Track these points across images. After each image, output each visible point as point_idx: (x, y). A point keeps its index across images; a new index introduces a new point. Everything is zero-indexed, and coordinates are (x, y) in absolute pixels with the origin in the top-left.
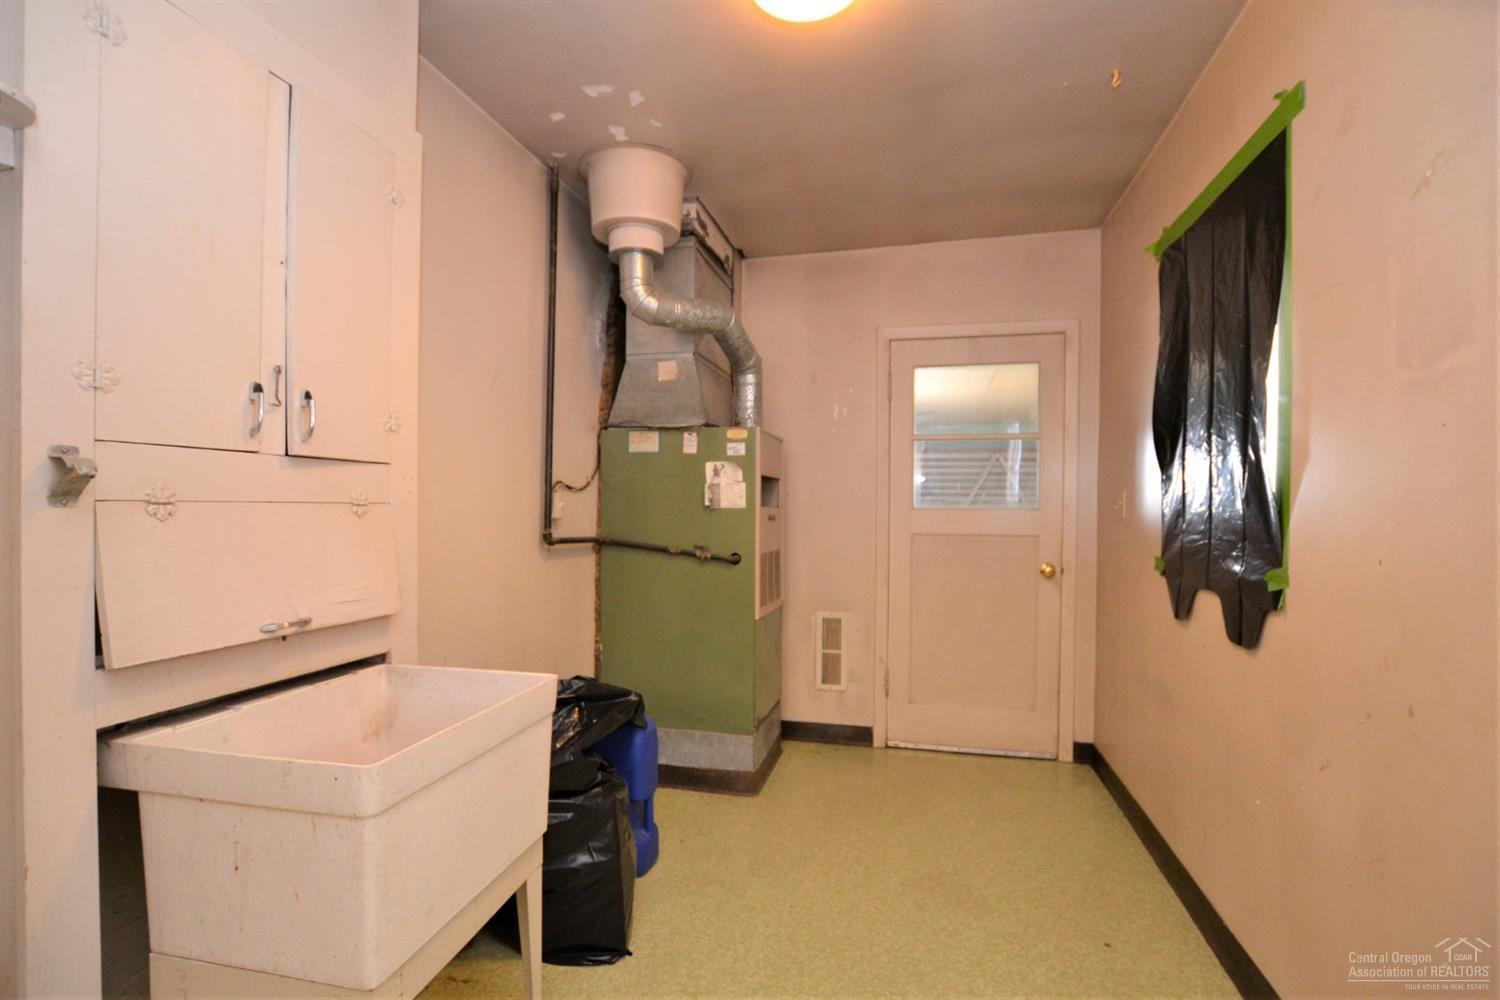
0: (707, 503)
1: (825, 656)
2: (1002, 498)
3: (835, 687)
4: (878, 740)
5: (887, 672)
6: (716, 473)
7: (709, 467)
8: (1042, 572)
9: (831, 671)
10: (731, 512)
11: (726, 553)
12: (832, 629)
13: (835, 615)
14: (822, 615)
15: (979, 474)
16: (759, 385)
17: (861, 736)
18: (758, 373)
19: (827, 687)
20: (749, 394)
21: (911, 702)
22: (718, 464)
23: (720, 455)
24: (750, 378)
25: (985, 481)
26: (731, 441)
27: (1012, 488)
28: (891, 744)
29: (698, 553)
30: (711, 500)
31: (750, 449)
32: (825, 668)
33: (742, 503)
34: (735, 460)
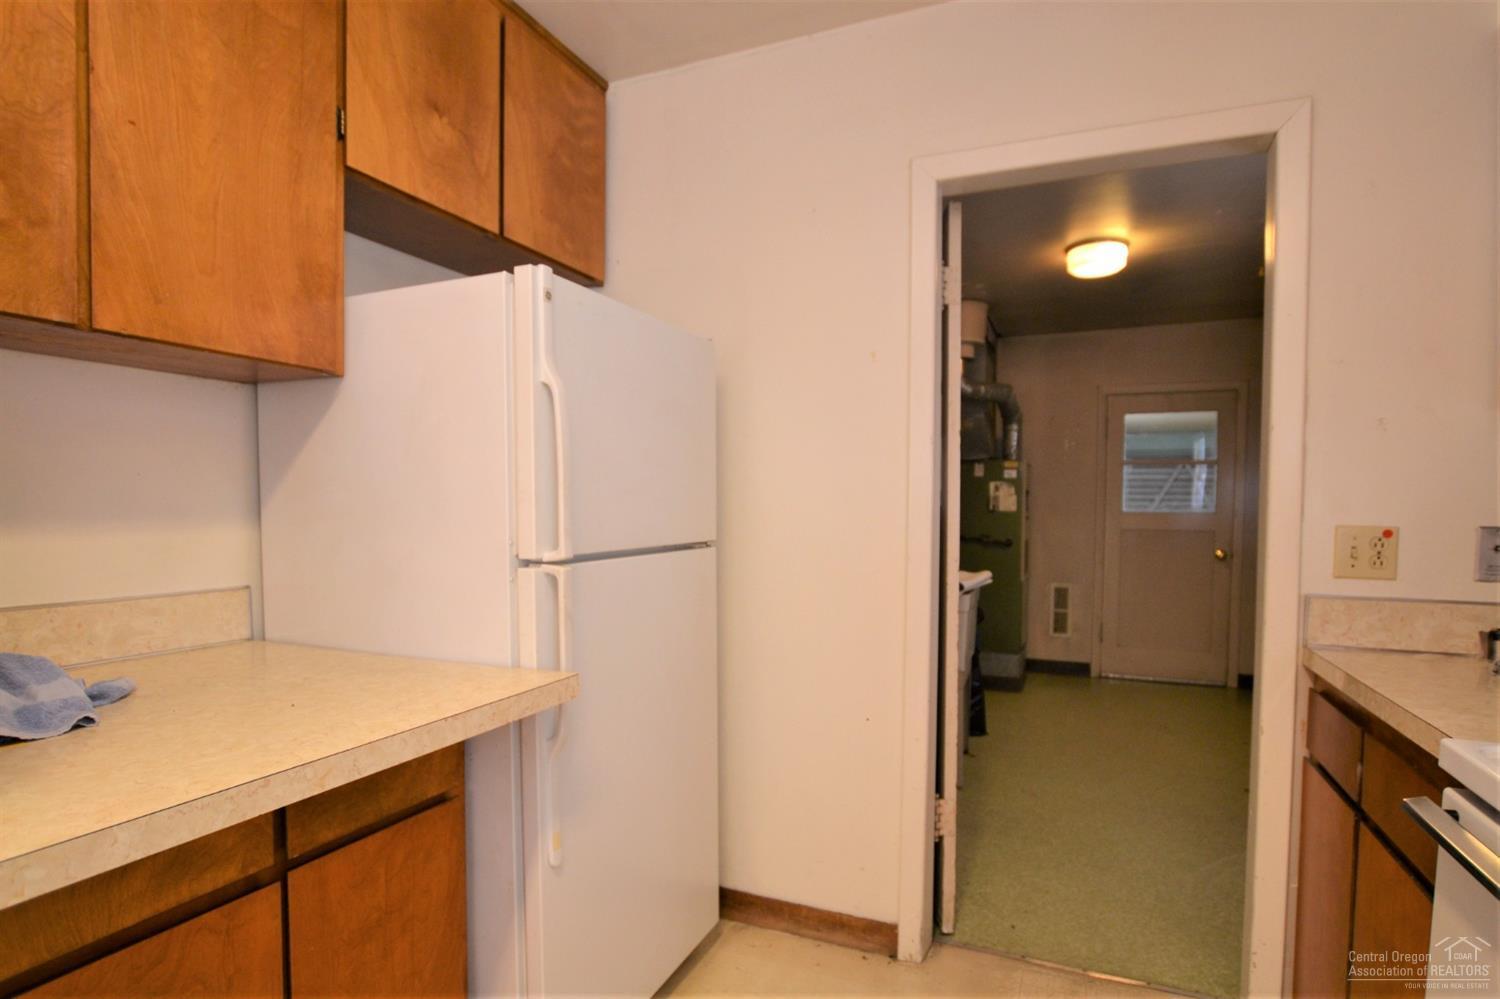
0: (991, 507)
1: (1056, 614)
2: (1187, 503)
3: (1063, 635)
4: (1094, 672)
5: (1102, 625)
6: (997, 489)
7: (992, 485)
8: (1217, 557)
9: (1060, 624)
10: (1007, 515)
11: (1003, 539)
12: (1061, 596)
13: (1064, 585)
14: (1054, 585)
15: (1165, 481)
16: (1020, 432)
17: (1081, 670)
18: (1020, 423)
19: (1057, 635)
20: (1014, 436)
21: (1119, 645)
22: (998, 483)
23: (999, 477)
24: (1015, 427)
25: (1172, 487)
26: (1008, 468)
27: (1197, 493)
28: (1104, 674)
29: (985, 540)
30: (994, 507)
31: (1019, 473)
32: (1056, 621)
33: (1014, 508)
34: (1011, 482)
